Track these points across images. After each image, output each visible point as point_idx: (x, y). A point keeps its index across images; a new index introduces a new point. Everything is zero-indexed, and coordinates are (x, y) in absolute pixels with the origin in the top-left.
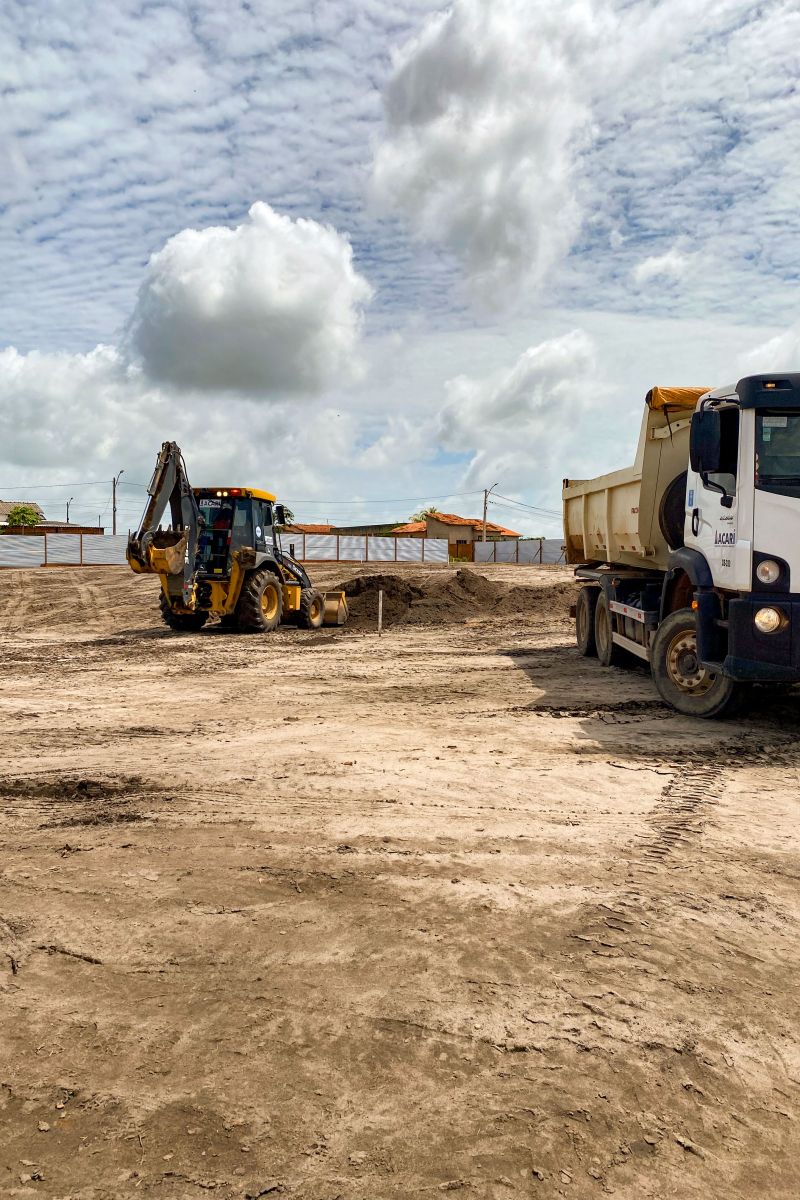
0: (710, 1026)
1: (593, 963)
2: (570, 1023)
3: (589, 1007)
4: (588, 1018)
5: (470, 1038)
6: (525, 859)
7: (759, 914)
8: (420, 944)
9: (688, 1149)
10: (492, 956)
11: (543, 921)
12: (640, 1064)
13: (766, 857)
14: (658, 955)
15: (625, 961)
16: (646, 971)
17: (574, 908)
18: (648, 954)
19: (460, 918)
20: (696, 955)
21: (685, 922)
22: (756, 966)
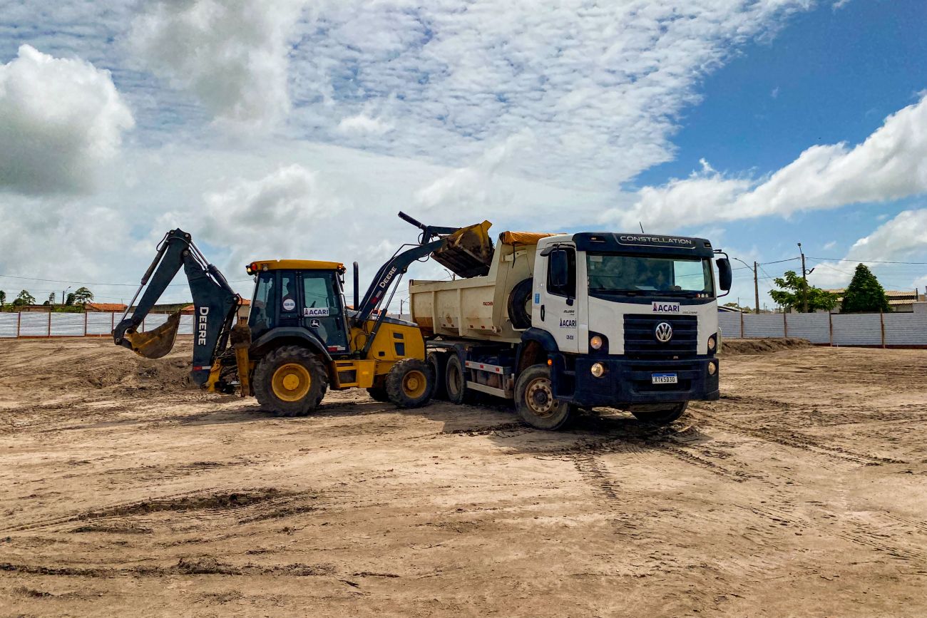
0: (704, 558)
1: (636, 542)
2: (651, 564)
3: (653, 558)
4: (658, 563)
5: (619, 575)
6: (556, 506)
7: (680, 516)
8: (553, 545)
9: (737, 596)
10: (592, 545)
11: (596, 529)
12: (692, 573)
13: (659, 493)
14: (657, 536)
15: (649, 540)
16: (661, 542)
17: (605, 523)
18: (653, 536)
19: (558, 533)
20: (673, 534)
21: (655, 522)
22: (698, 535)
